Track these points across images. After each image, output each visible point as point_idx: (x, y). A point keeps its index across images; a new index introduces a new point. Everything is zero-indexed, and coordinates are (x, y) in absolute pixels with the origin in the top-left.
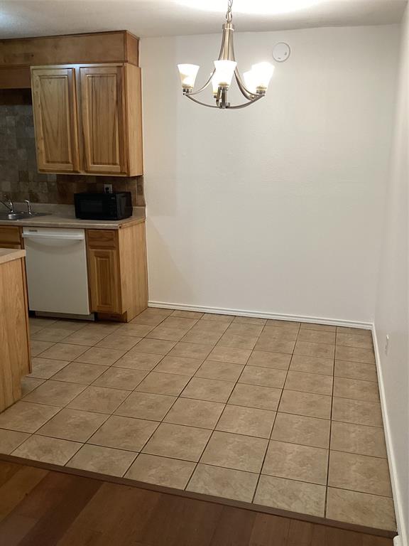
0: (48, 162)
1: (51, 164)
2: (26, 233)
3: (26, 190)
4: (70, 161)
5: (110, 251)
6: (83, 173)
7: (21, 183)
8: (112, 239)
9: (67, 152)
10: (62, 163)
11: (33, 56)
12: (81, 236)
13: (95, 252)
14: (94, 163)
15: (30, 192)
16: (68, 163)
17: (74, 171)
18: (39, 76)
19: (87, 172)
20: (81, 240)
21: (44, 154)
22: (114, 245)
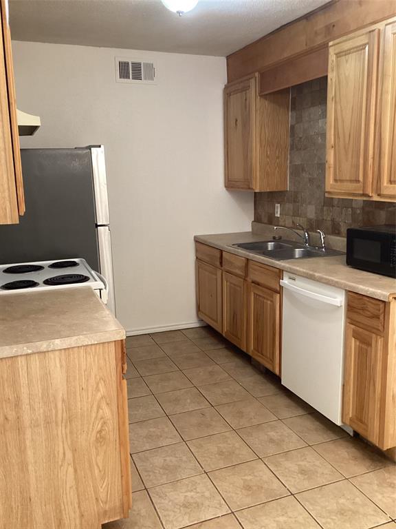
0: (336, 180)
1: (339, 183)
2: (285, 281)
3: (329, 219)
4: (361, 179)
5: (374, 336)
6: (376, 198)
7: (325, 208)
8: (378, 317)
9: (358, 167)
10: (351, 181)
11: (334, 26)
12: (339, 299)
13: (354, 331)
14: (391, 182)
15: (333, 220)
16: (358, 181)
17: (364, 195)
18: (336, 54)
19: (379, 195)
20: (338, 307)
21: (332, 170)
22: (381, 328)
